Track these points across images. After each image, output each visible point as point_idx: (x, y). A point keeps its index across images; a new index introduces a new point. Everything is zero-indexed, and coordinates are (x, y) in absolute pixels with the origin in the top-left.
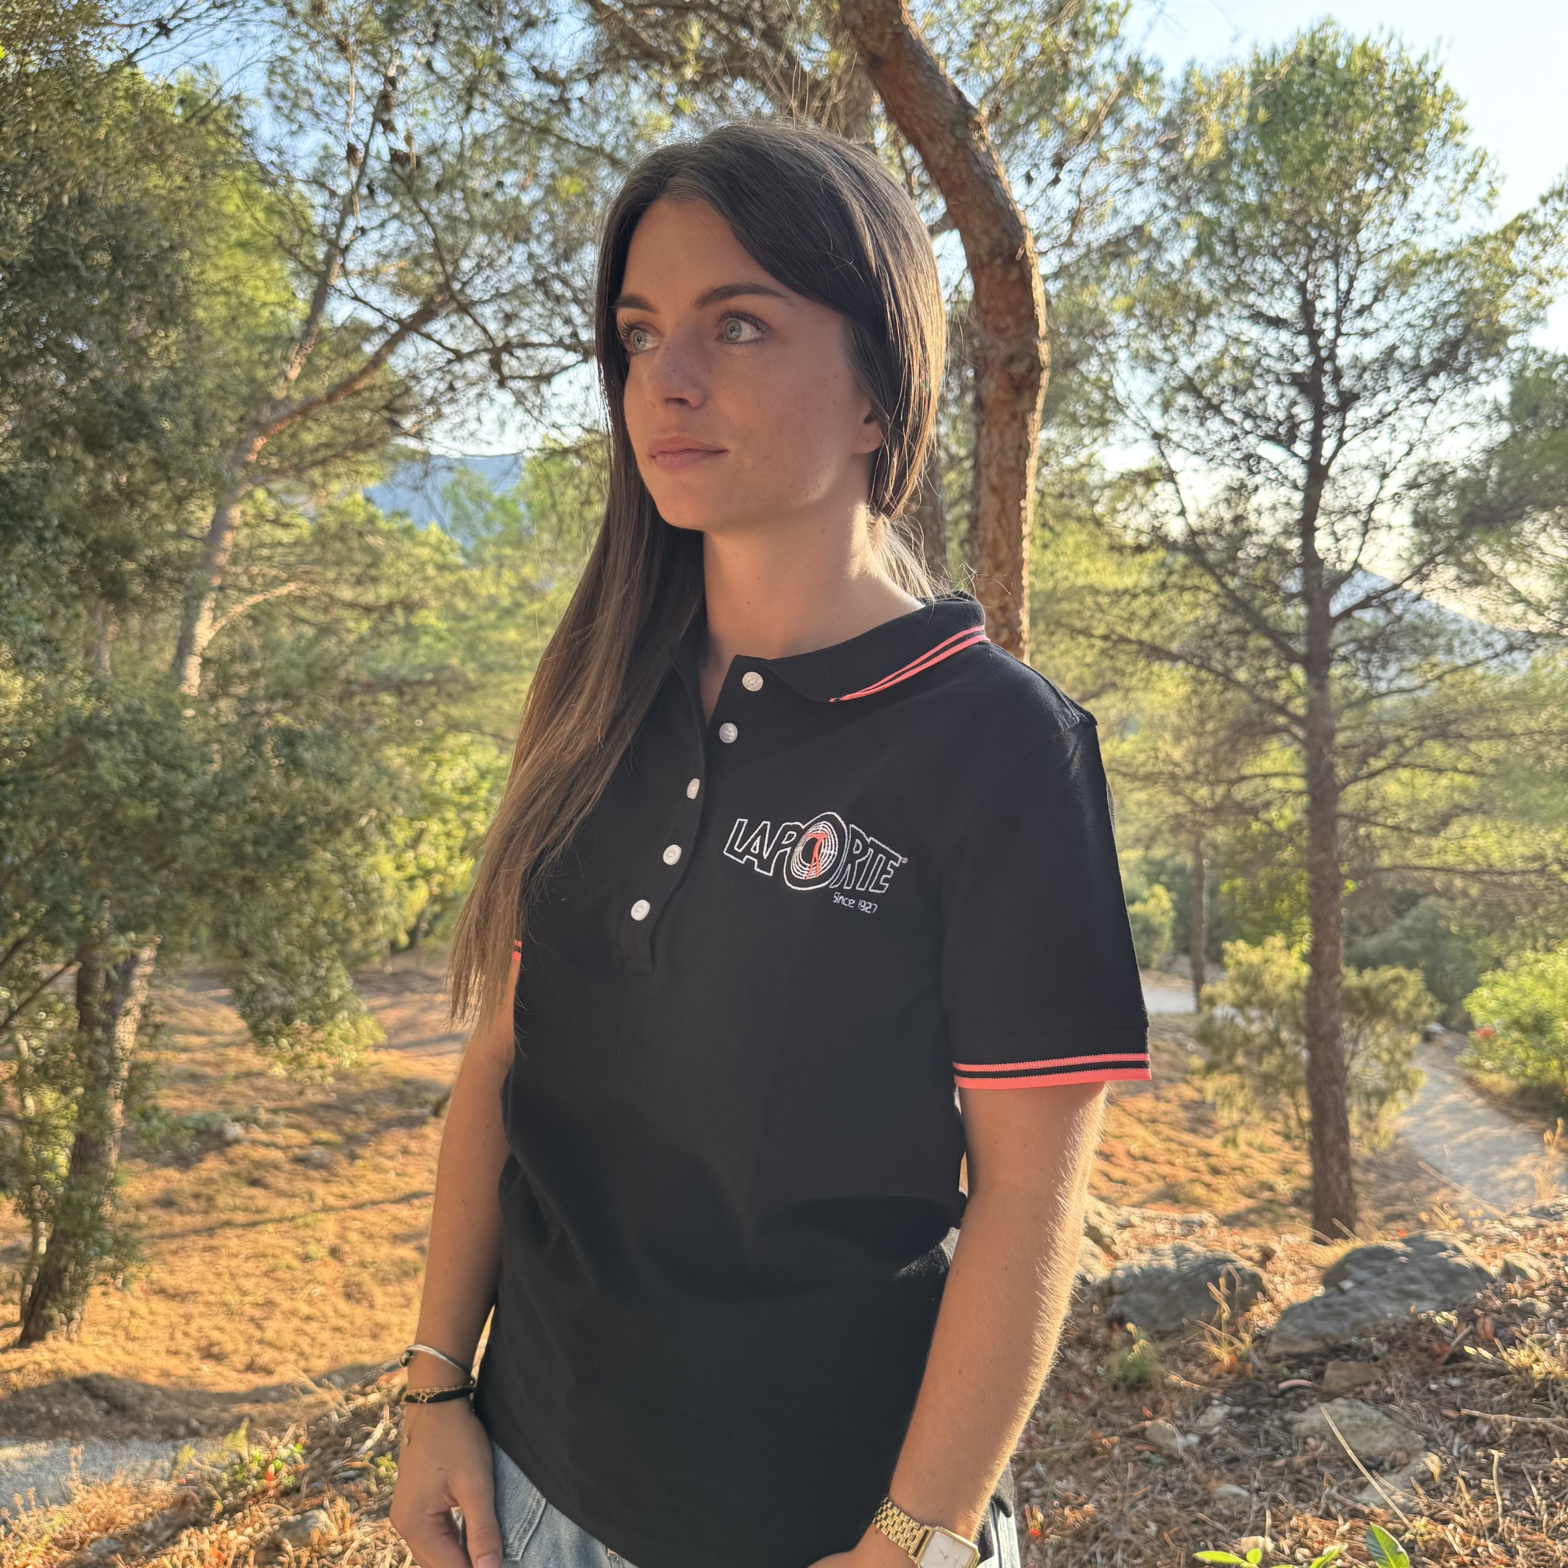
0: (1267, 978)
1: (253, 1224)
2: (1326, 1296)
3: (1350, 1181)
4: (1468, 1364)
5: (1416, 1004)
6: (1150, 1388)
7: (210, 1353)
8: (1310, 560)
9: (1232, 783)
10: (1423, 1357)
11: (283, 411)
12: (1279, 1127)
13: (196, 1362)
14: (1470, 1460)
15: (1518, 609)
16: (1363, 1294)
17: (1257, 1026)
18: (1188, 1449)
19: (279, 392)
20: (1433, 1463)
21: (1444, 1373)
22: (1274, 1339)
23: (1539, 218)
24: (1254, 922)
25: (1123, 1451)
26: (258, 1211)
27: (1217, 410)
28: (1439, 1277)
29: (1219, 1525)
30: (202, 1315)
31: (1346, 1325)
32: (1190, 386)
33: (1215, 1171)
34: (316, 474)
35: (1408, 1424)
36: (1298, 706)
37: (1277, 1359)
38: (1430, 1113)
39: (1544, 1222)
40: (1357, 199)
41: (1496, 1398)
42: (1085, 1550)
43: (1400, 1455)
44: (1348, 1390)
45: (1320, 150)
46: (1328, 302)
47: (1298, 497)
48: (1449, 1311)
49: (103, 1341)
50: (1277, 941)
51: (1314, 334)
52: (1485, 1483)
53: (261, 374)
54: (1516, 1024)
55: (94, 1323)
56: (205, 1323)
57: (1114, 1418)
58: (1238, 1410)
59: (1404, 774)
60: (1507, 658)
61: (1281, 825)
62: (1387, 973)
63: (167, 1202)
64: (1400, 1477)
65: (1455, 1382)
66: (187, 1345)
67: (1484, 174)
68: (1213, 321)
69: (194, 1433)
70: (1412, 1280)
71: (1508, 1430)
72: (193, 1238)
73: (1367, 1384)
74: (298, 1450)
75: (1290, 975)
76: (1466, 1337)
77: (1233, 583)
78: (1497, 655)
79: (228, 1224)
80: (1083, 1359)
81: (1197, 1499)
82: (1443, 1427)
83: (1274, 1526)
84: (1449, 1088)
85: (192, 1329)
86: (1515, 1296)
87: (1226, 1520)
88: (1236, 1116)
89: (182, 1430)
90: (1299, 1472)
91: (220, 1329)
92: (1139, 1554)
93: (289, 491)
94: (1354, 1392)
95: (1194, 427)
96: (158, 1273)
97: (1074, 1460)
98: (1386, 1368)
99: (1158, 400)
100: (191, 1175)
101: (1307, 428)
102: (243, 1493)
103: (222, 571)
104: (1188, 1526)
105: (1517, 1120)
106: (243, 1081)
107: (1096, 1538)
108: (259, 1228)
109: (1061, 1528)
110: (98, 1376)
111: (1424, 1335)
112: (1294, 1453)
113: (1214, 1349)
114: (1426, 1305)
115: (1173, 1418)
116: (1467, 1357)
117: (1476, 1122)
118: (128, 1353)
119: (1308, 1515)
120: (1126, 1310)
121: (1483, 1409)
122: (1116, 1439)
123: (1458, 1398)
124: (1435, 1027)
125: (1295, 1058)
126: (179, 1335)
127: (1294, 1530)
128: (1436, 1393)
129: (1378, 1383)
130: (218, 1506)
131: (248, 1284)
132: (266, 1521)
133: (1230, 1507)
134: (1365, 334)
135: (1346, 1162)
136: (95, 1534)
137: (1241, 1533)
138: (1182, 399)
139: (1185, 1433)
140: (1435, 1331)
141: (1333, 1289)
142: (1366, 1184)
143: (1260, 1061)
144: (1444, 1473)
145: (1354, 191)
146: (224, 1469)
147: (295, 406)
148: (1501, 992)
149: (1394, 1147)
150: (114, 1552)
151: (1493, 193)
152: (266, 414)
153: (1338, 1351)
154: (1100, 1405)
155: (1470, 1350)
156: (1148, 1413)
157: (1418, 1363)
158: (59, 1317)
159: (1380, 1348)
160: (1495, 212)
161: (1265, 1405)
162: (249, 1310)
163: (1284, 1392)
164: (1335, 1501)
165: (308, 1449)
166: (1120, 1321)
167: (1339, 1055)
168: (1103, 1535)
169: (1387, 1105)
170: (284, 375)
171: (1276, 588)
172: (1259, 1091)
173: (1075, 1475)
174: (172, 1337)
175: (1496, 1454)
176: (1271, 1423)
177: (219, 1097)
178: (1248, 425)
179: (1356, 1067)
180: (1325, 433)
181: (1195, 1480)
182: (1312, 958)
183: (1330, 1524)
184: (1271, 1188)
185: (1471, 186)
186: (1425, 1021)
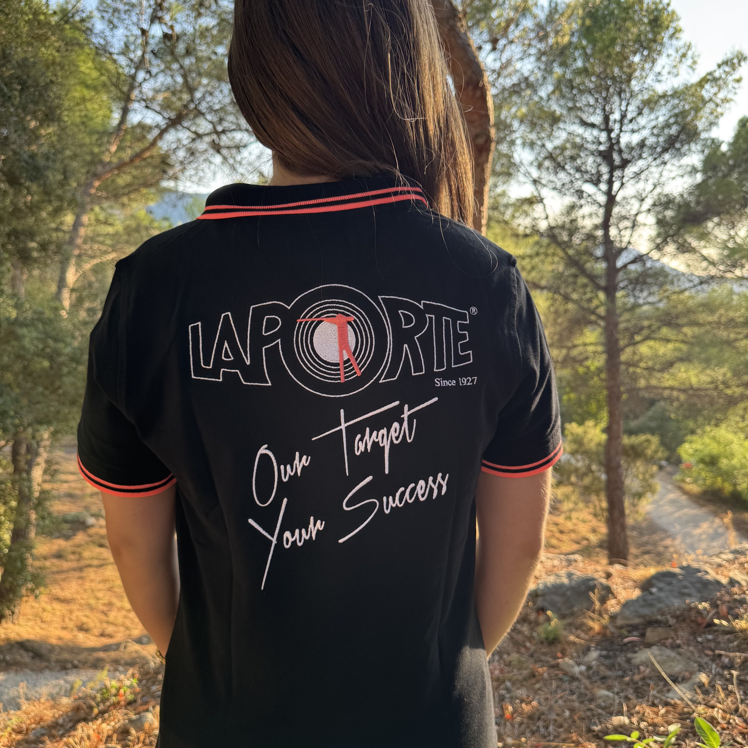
0: (585, 441)
1: (100, 566)
2: (643, 596)
3: (626, 537)
4: (716, 628)
5: (656, 452)
6: (559, 642)
7: (82, 628)
8: (607, 241)
9: (569, 349)
10: (693, 625)
11: (108, 168)
12: (591, 510)
13: (76, 632)
14: (722, 676)
15: (705, 264)
16: (662, 594)
17: (580, 463)
18: (581, 673)
19: (106, 158)
20: (703, 678)
21: (704, 633)
22: (619, 617)
23: (717, 75)
24: (579, 414)
25: (549, 674)
26: (104, 559)
27: (563, 168)
28: (698, 585)
29: (600, 711)
30: (78, 610)
31: (655, 610)
32: (550, 157)
33: (561, 532)
34: (125, 200)
35: (689, 658)
36: (602, 311)
37: (621, 627)
38: (661, 503)
39: (738, 556)
40: (630, 66)
41: (731, 645)
42: (534, 725)
43: (687, 674)
44: (659, 641)
45: (613, 41)
46: (616, 116)
47: (602, 211)
48: (706, 602)
49: (30, 623)
50: (590, 423)
51: (609, 131)
52: (730, 687)
53: (96, 150)
54: (702, 461)
55: (24, 615)
56: (80, 614)
57: (543, 658)
58: (604, 653)
59: (651, 343)
60: (699, 288)
61: (592, 368)
62: (642, 438)
63: (59, 556)
64: (688, 685)
65: (710, 637)
66: (71, 625)
67: (690, 53)
68: (561, 125)
69: (75, 667)
70: (685, 587)
71: (739, 660)
72: (72, 572)
73: (667, 639)
74: (135, 682)
75: (596, 440)
76: (714, 615)
77: (571, 252)
78: (695, 286)
79: (90, 566)
80: (525, 629)
81: (588, 697)
82: (706, 659)
83: (628, 711)
84: (670, 491)
85: (73, 617)
86: (736, 594)
87: (603, 708)
88: (571, 505)
89: (69, 666)
90: (637, 683)
91: (86, 616)
92: (561, 726)
93: (111, 207)
94: (661, 643)
95: (552, 177)
96: (56, 590)
97: (525, 679)
98: (676, 631)
99: (535, 164)
100: (71, 543)
101: (606, 177)
102: (108, 704)
103: (79, 247)
104: (585, 711)
105: (702, 506)
106: (94, 497)
107: (539, 719)
108: (104, 567)
109: (521, 714)
110: (28, 641)
111: (693, 614)
112: (634, 674)
113: (591, 623)
114: (693, 599)
115: (572, 658)
116: (715, 625)
117: (683, 507)
118: (41, 628)
119: (644, 705)
120: (546, 604)
121: (725, 650)
122: (545, 668)
123: (712, 645)
124: (664, 463)
125: (598, 479)
126: (67, 620)
127: (638, 713)
128: (701, 643)
129: (672, 638)
130: (96, 711)
131: (100, 595)
132: (121, 718)
133: (604, 701)
134: (633, 131)
135: (623, 527)
136: (33, 726)
137: (611, 714)
138: (547, 163)
139: (579, 664)
140: (699, 612)
141: (646, 593)
142: (633, 537)
143: (582, 480)
144: (710, 682)
145: (628, 62)
146: (98, 691)
147: (114, 166)
148: (694, 446)
149: (645, 520)
150: (43, 735)
151: (695, 62)
152: (100, 168)
153: (652, 623)
154: (535, 651)
155: (716, 621)
156: (559, 655)
157: (692, 628)
158: (7, 612)
159: (672, 621)
160: (696, 71)
161: (617, 650)
162: (101, 607)
163: (625, 644)
164: (656, 698)
165: (140, 681)
166: (542, 610)
167: (620, 476)
168: (543, 717)
169: (642, 499)
170: (108, 150)
171: (591, 255)
172: (582, 494)
173: (526, 687)
174: (63, 621)
175: (735, 673)
176: (621, 659)
177: (83, 504)
178: (578, 175)
179: (628, 482)
180: (614, 179)
181: (586, 688)
182: (607, 430)
183: (655, 709)
184: (587, 539)
185: (683, 60)
186: (660, 459)
